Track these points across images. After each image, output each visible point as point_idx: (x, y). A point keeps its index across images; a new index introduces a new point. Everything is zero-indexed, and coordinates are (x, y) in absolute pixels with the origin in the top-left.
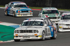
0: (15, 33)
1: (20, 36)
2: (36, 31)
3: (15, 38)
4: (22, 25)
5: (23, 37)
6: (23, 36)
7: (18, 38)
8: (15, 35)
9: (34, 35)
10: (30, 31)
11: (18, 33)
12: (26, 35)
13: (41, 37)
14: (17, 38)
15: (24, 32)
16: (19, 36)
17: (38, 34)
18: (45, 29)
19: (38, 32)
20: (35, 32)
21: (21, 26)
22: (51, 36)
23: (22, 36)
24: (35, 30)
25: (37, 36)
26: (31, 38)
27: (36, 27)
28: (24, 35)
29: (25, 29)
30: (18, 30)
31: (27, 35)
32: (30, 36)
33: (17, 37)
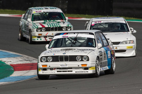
0: (41, 61)
1: (52, 69)
2: (85, 59)
3: (41, 72)
4: (51, 47)
5: (59, 70)
6: (58, 68)
7: (48, 72)
8: (41, 67)
9: (81, 66)
10: (73, 58)
11: (47, 61)
12: (64, 67)
13: (95, 69)
14: (45, 71)
15: (61, 61)
16: (48, 68)
17: (89, 64)
18: (99, 53)
19: (88, 60)
20: (82, 60)
21: (49, 48)
22: (107, 68)
23: (55, 69)
24: (82, 57)
25: (87, 69)
26: (74, 72)
27: (83, 50)
28: (61, 67)
29: (62, 55)
30: (47, 57)
31: (67, 67)
32: (71, 68)
33: (45, 69)
